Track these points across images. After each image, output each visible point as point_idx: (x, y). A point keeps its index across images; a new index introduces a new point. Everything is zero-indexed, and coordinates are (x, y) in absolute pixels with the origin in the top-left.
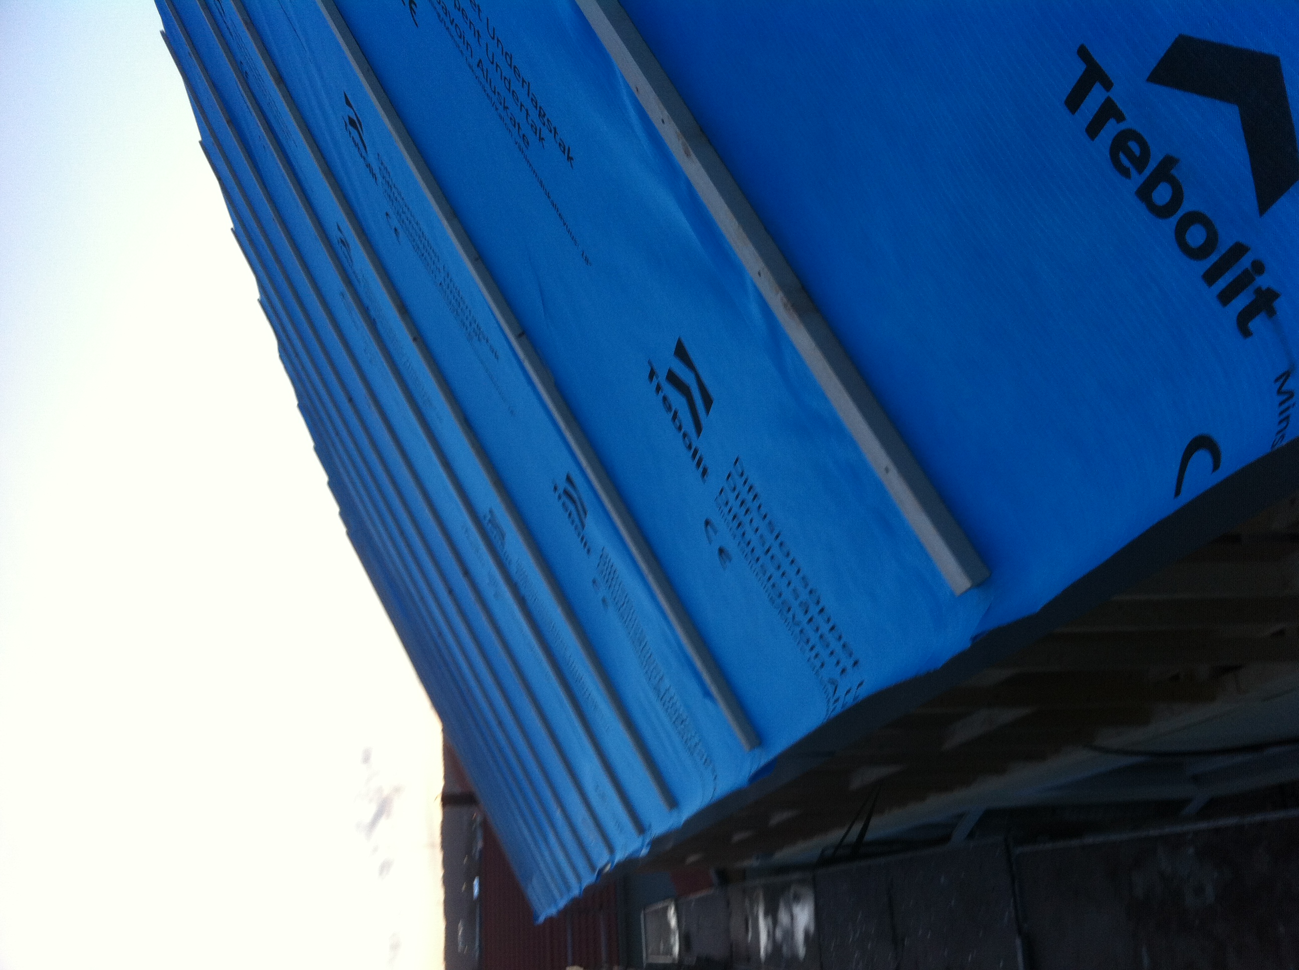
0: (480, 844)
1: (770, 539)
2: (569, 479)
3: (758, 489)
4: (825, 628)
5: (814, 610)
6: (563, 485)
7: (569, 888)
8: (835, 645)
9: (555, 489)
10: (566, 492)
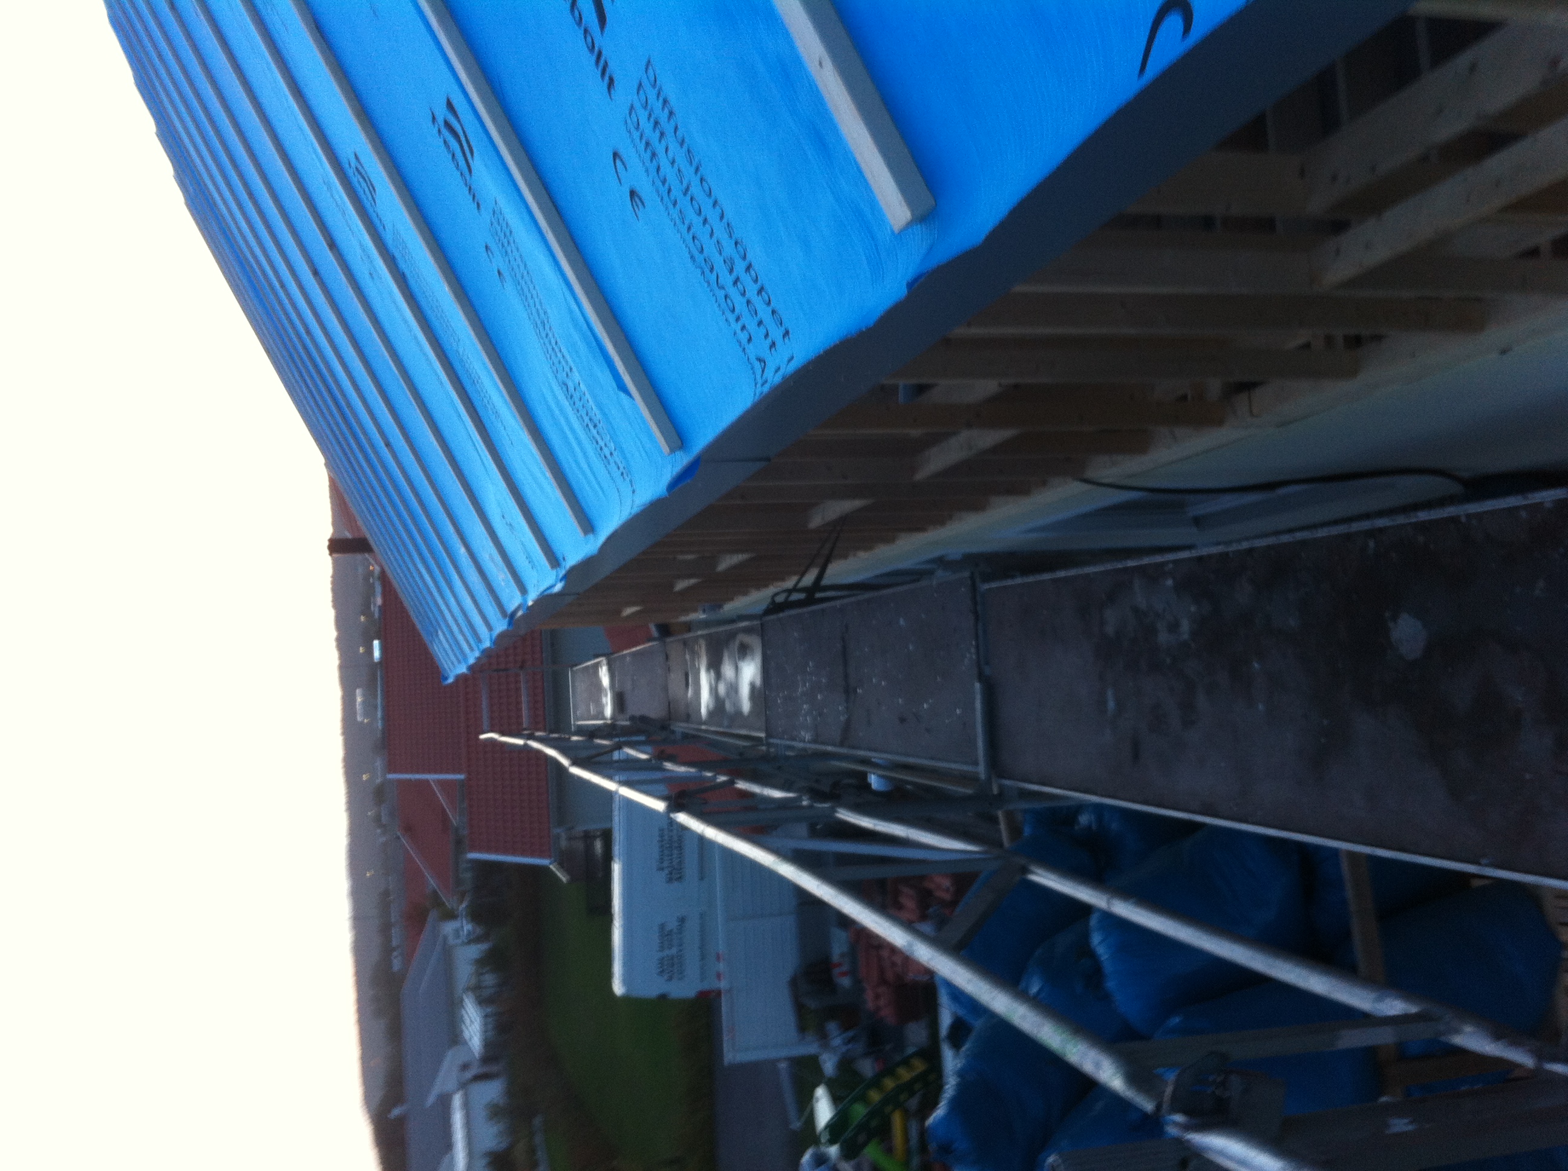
0: (379, 601)
1: (688, 171)
2: (450, 106)
3: (673, 101)
4: (752, 290)
5: (740, 266)
6: (442, 113)
7: (479, 640)
8: (764, 313)
9: (434, 119)
10: (447, 124)
